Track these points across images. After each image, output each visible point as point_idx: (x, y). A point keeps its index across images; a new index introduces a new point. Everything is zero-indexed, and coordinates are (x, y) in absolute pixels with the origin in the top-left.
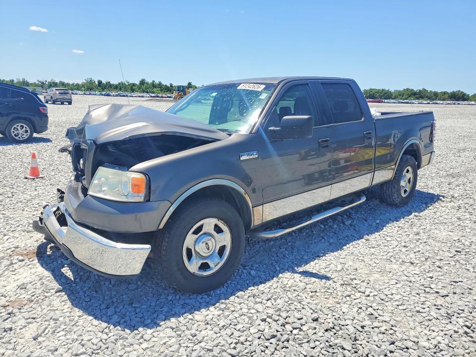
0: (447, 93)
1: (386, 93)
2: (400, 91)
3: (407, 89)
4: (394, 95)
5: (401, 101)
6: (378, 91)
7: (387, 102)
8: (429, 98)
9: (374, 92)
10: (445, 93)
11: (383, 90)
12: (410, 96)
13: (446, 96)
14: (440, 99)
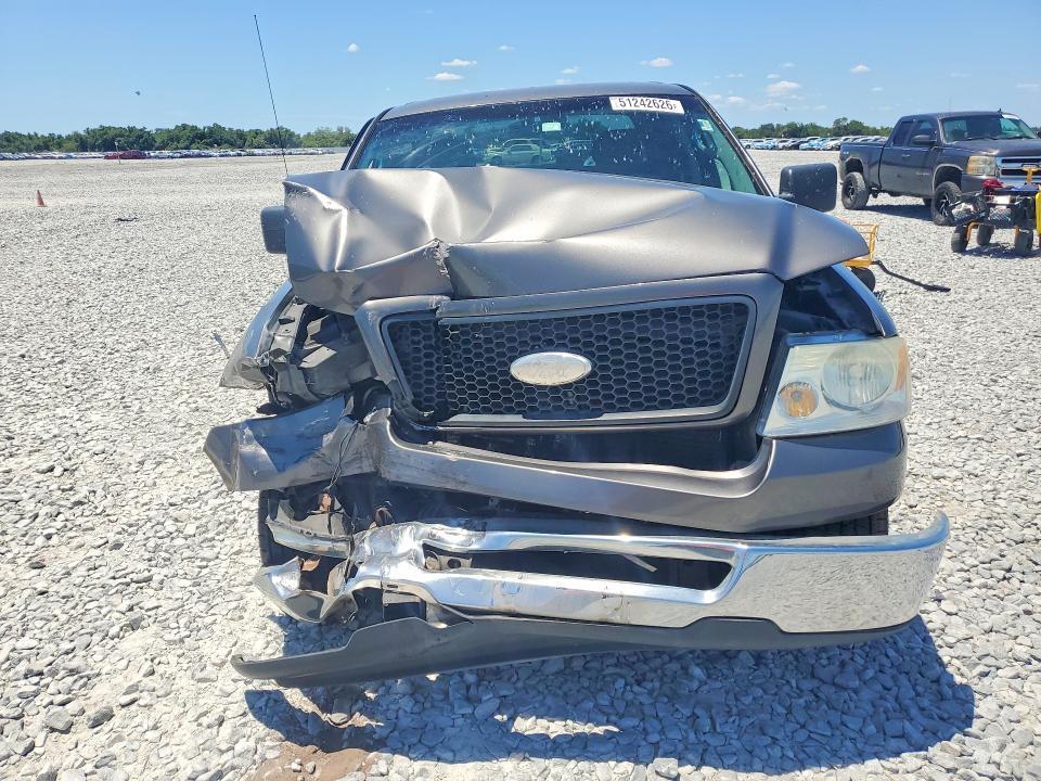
0: (262, 133)
1: (141, 137)
2: (169, 131)
3: (184, 127)
4: (159, 140)
5: (185, 152)
6: (121, 133)
7: (156, 157)
8: (233, 145)
9: (111, 133)
10: (257, 133)
11: (131, 130)
12: (193, 142)
13: (261, 139)
14: (252, 146)
